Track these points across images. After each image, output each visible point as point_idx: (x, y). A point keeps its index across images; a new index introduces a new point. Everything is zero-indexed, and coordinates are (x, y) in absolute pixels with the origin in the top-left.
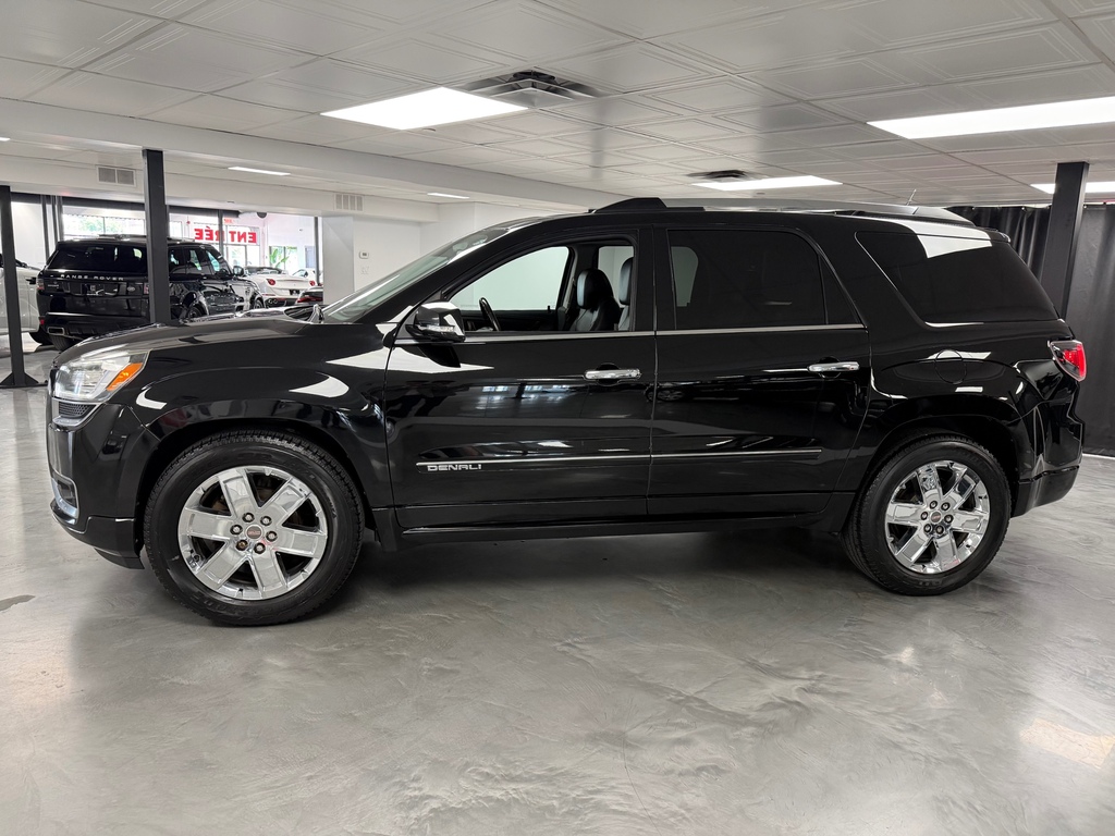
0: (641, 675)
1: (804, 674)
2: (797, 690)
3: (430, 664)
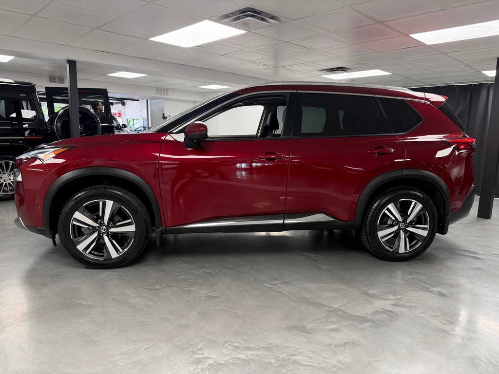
0: (310, 299)
2: (389, 305)
3: (205, 294)
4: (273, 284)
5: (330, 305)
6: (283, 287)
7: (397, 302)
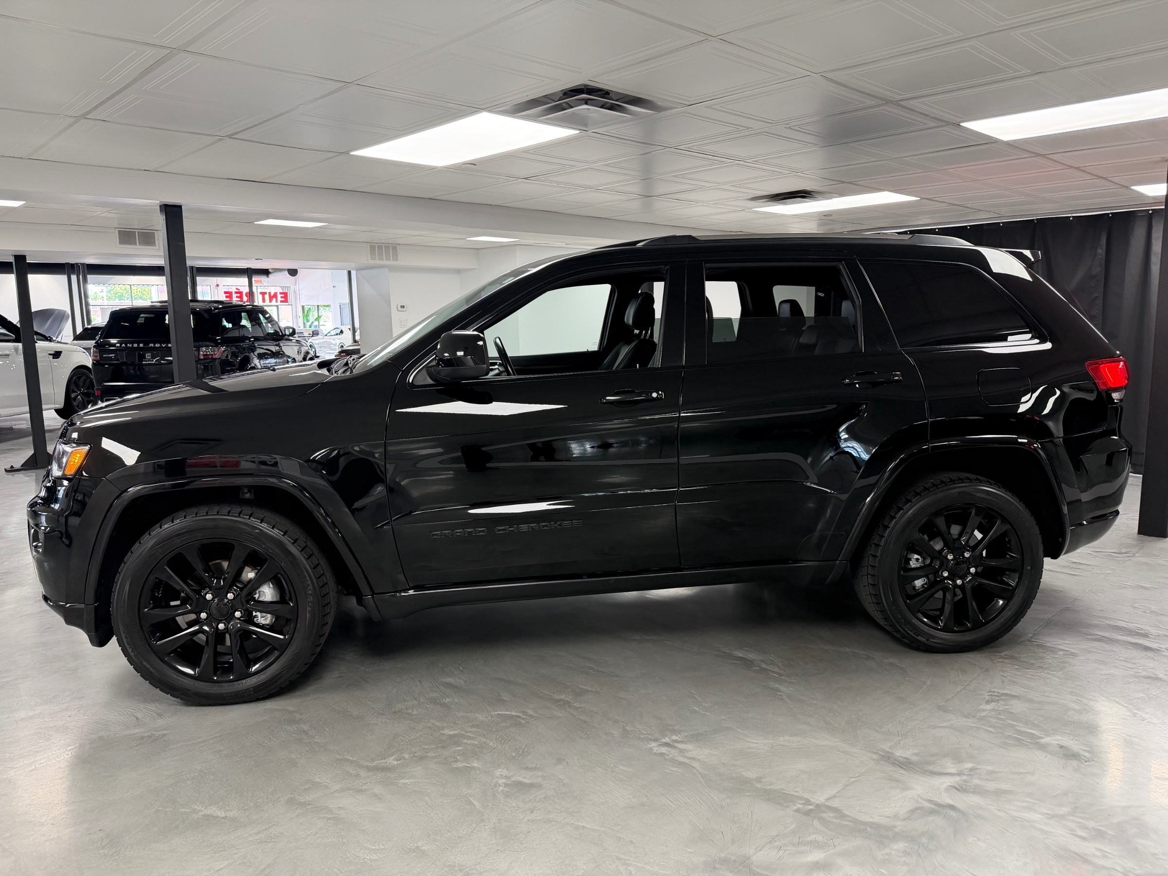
1: (951, 767)
2: (946, 789)
3: (506, 776)
4: (667, 745)
5: (806, 795)
6: (692, 750)
7: (965, 781)
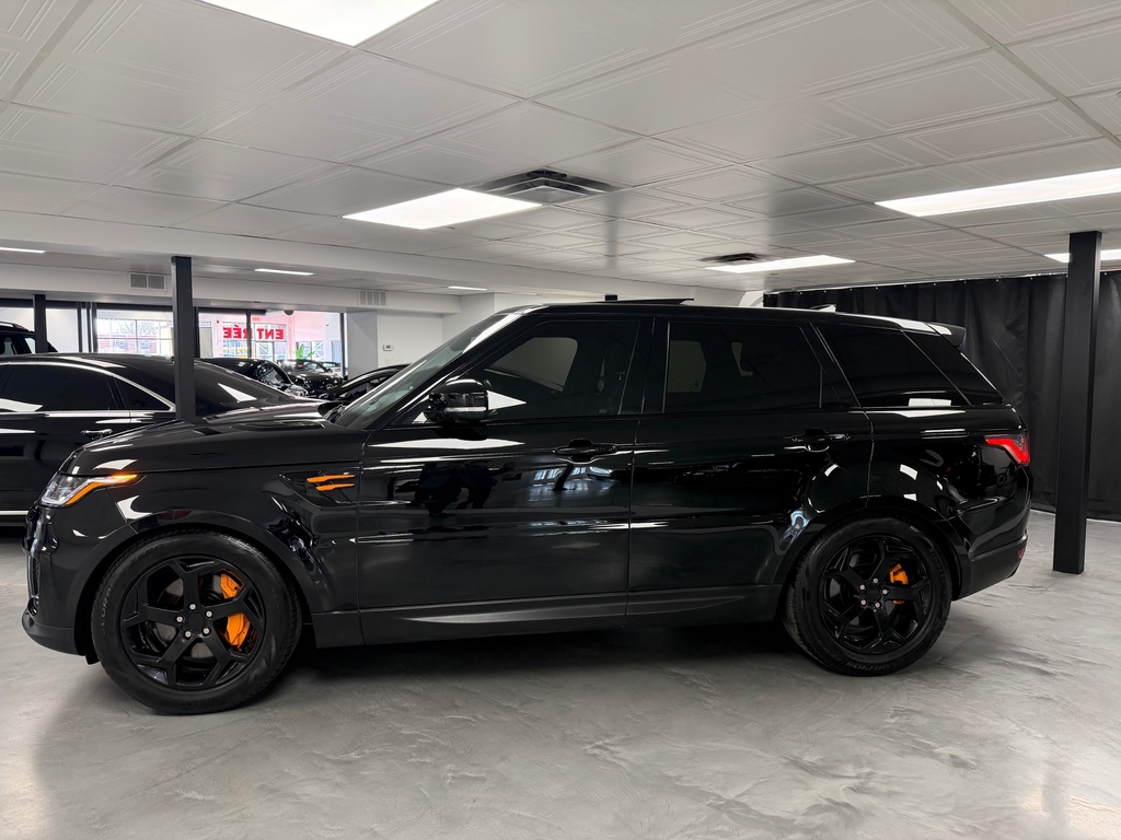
0: (678, 778)
1: (850, 770)
2: (846, 790)
3: (454, 771)
4: (600, 747)
5: (718, 792)
6: (622, 751)
7: (862, 783)
